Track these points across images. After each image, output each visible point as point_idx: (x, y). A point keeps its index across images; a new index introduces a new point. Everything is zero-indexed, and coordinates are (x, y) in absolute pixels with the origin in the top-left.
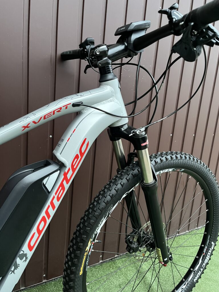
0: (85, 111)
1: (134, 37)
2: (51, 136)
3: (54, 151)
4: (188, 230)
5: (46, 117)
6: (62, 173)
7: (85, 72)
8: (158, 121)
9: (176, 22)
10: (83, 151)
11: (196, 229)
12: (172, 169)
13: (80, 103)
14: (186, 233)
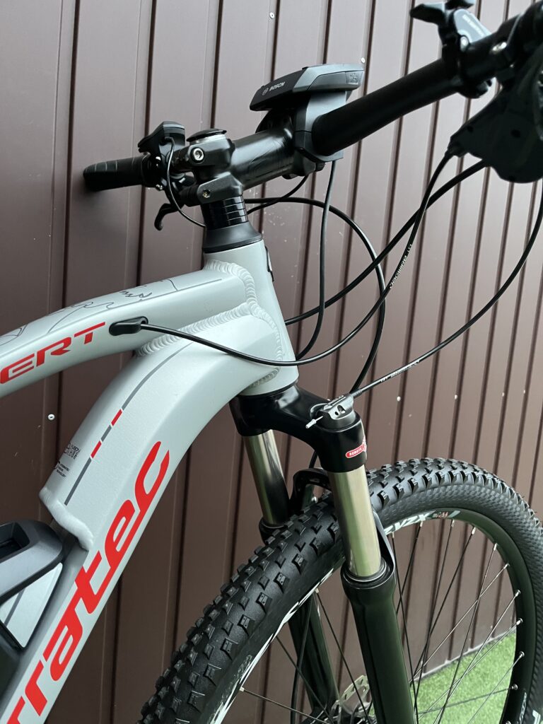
0: (155, 348)
1: (314, 112)
2: (51, 417)
3: (45, 492)
4: (449, 659)
5: (11, 374)
6: (73, 572)
7: (158, 224)
8: (391, 375)
9: (471, 48)
10: (148, 488)
11: (470, 654)
12: (427, 514)
13: (139, 322)
14: (445, 667)
